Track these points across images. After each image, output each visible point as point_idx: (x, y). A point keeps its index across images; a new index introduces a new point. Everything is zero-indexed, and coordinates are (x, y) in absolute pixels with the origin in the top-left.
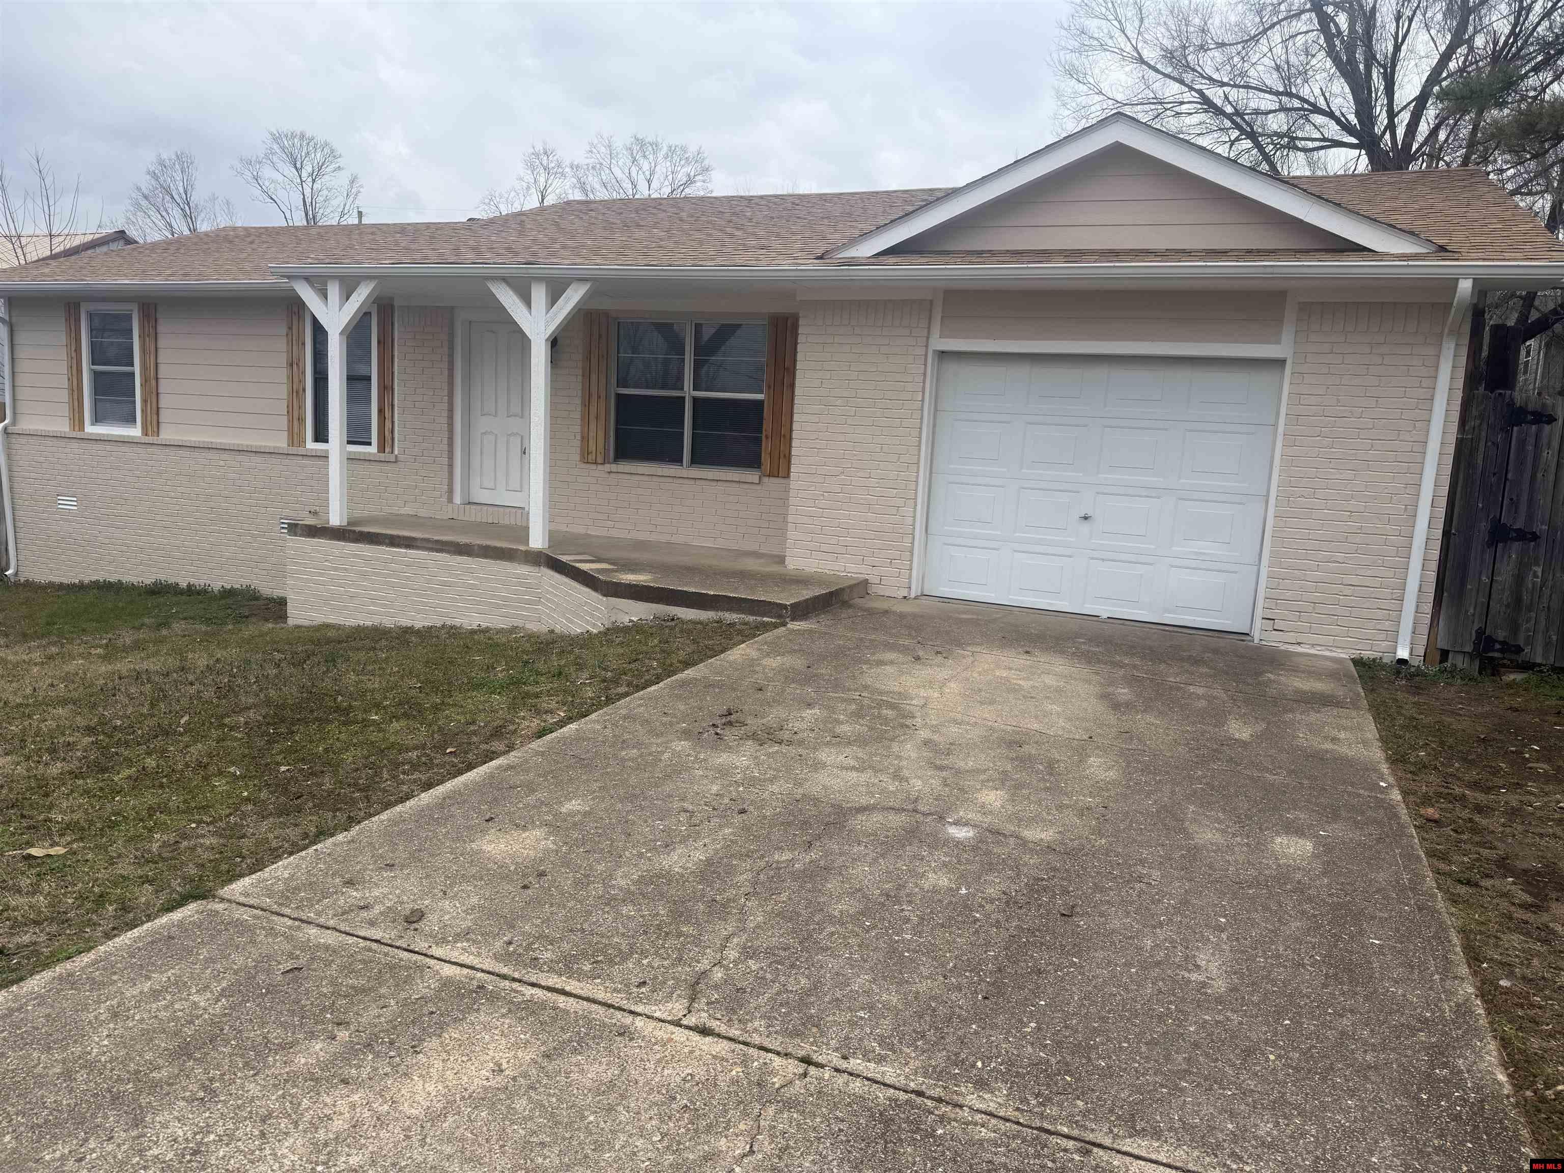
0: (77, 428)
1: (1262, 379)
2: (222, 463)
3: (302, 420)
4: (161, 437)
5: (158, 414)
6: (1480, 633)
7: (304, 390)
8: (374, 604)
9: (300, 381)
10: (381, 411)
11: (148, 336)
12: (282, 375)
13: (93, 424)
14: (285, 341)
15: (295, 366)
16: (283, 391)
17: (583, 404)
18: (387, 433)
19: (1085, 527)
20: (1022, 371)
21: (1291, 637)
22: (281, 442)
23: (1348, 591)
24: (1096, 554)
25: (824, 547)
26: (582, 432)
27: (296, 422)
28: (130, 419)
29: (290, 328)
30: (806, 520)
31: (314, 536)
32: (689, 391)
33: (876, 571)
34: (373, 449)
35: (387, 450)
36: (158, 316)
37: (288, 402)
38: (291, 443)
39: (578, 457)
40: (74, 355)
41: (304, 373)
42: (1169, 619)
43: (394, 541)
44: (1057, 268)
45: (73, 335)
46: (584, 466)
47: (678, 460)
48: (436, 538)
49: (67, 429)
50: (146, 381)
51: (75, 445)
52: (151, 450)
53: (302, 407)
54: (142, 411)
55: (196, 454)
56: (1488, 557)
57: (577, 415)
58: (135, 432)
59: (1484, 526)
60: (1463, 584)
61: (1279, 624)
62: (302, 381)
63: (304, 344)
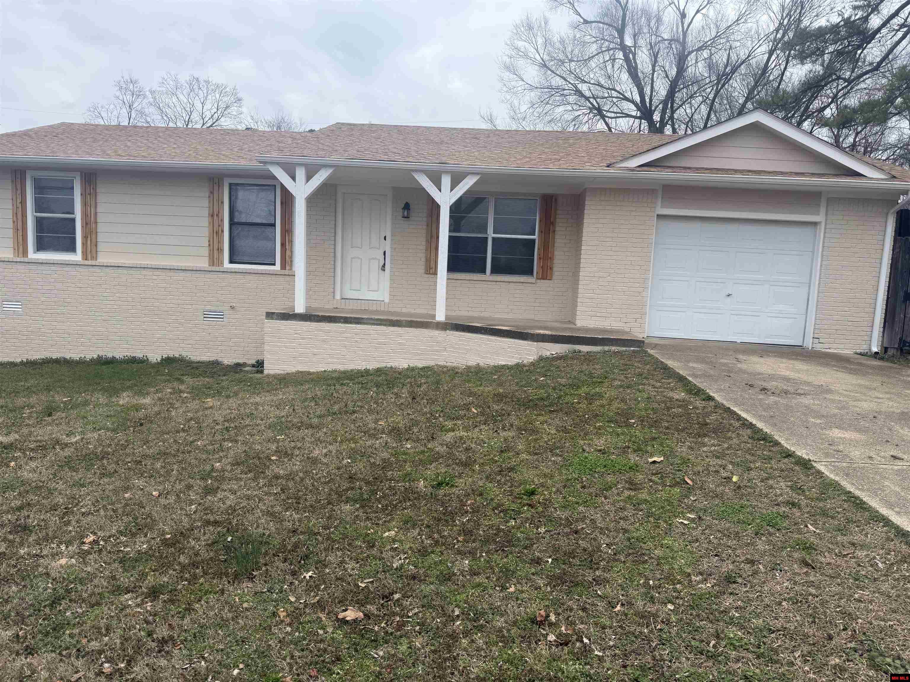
0: (21, 255)
1: (808, 231)
2: (155, 277)
3: (220, 250)
4: (98, 261)
5: (96, 246)
6: (901, 339)
7: (223, 231)
8: (333, 358)
9: (219, 226)
10: (283, 245)
11: (90, 194)
12: (205, 222)
13: (35, 253)
14: (207, 201)
15: (215, 217)
16: (205, 232)
17: (427, 241)
18: (287, 258)
19: (729, 299)
20: (698, 225)
21: (826, 346)
22: (204, 264)
23: (850, 323)
24: (733, 312)
25: (598, 314)
26: (426, 257)
27: (215, 252)
28: (72, 249)
29: (212, 193)
30: (587, 300)
31: (287, 320)
32: (491, 234)
33: (628, 325)
34: (277, 267)
35: (287, 268)
36: (97, 182)
37: (210, 238)
38: (212, 263)
39: (423, 271)
40: (19, 205)
41: (222, 220)
42: (769, 341)
43: (347, 320)
44: (738, 177)
45: (19, 192)
46: (427, 276)
47: (483, 271)
48: (376, 317)
49: (12, 256)
50: (86, 224)
51: (21, 267)
52: (92, 269)
53: (220, 242)
54: (83, 244)
55: (131, 272)
56: (903, 307)
57: (423, 247)
58: (77, 257)
59: (901, 294)
60: (894, 318)
61: (821, 340)
62: (221, 225)
63: (222, 203)
